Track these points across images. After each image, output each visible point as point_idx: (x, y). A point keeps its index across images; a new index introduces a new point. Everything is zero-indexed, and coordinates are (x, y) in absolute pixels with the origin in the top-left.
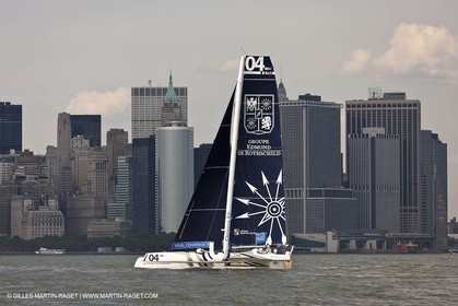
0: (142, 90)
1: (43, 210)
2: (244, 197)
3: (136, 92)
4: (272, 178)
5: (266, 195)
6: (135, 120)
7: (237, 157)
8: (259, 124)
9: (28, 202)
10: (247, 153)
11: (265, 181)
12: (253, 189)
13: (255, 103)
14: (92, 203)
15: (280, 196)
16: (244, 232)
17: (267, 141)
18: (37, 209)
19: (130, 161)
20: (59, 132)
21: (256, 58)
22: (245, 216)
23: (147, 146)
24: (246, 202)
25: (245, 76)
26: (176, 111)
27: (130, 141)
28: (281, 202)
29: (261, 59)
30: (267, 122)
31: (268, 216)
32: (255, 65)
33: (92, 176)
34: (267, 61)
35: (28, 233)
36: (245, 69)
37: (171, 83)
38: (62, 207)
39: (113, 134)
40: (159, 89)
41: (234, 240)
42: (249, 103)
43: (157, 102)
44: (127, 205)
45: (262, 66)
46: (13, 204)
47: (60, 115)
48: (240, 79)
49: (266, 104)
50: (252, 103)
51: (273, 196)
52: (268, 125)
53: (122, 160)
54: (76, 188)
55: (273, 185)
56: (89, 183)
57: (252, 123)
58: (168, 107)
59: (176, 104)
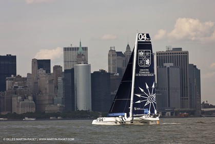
0: (68, 48)
1: (26, 101)
2: (139, 94)
3: (65, 49)
4: (150, 86)
5: (147, 93)
6: (65, 62)
7: (136, 77)
8: (144, 62)
9: (19, 98)
10: (140, 75)
11: (147, 87)
12: (142, 90)
13: (143, 53)
14: (47, 98)
15: (154, 93)
16: (138, 109)
17: (148, 70)
18: (23, 101)
19: (63, 79)
20: (33, 67)
21: (143, 34)
22: (139, 102)
23: (71, 73)
24: (139, 96)
25: (139, 42)
26: (83, 57)
27: (63, 71)
28: (154, 96)
29: (145, 35)
30: (148, 62)
31: (148, 102)
32: (142, 37)
33: (47, 86)
34: (148, 36)
35: (20, 111)
36: (138, 39)
37: (80, 45)
38: (34, 100)
39: (56, 68)
40: (75, 48)
41: (134, 112)
42: (140, 53)
43: (75, 53)
44: (62, 98)
45: (145, 38)
46: (13, 99)
47: (33, 60)
48: (136, 43)
49: (147, 54)
50: (141, 54)
51: (151, 93)
52: (148, 63)
53: (60, 79)
54: (40, 91)
55: (150, 88)
56: (46, 89)
57: (141, 62)
58: (80, 56)
59: (83, 54)
